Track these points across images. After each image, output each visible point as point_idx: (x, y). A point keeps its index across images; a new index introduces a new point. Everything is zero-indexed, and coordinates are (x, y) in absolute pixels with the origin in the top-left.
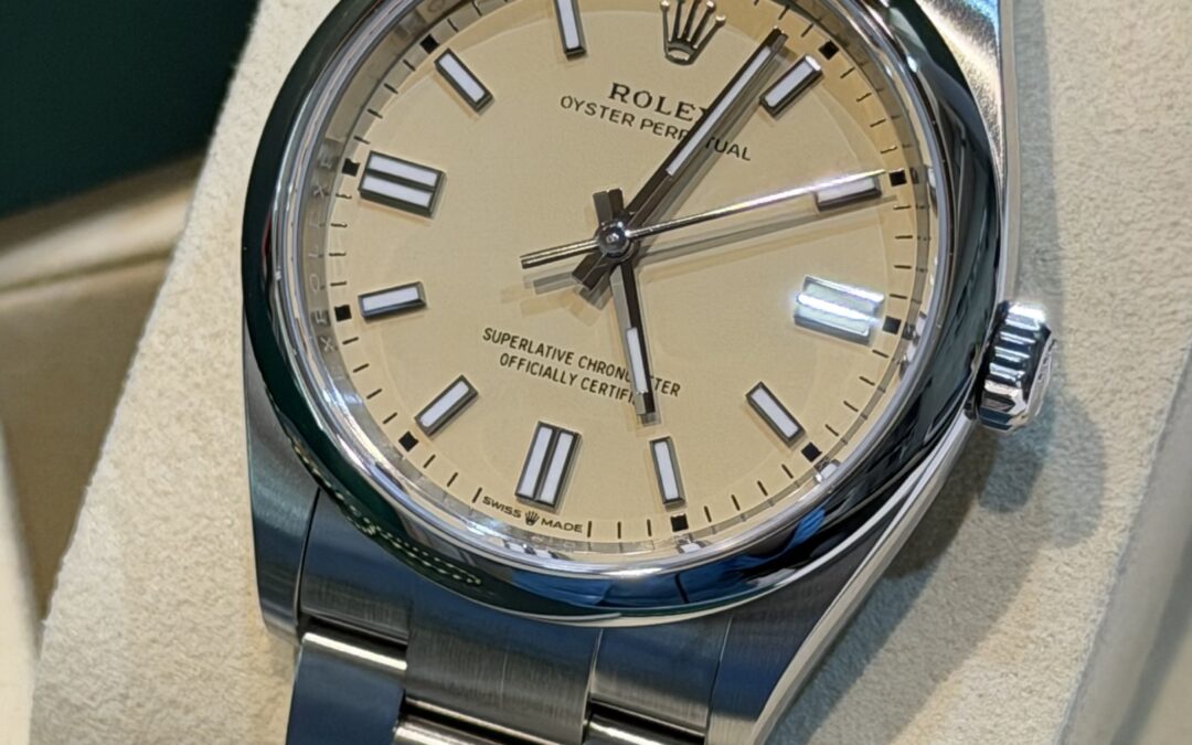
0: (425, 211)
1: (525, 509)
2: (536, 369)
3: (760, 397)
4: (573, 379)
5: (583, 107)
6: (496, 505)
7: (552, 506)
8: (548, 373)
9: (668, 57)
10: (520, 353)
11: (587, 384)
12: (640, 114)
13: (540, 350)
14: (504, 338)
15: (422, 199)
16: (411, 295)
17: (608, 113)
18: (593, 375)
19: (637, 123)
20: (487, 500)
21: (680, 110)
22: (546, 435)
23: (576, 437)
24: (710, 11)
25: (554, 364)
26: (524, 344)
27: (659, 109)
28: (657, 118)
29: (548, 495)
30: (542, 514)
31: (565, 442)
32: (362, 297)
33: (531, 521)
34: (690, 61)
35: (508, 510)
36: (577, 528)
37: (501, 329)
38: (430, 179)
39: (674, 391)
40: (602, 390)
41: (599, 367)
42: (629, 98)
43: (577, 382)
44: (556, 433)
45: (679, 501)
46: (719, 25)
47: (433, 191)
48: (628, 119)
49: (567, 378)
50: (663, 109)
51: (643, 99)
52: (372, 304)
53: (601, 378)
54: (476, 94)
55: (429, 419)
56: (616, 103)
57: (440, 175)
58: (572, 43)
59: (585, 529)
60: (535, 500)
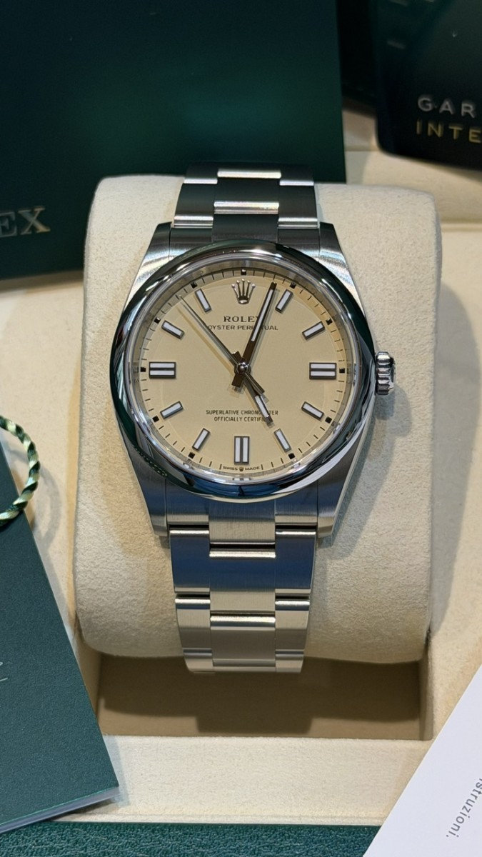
0: (173, 377)
1: (238, 467)
2: (228, 419)
3: (307, 407)
4: (241, 418)
5: (216, 327)
6: (228, 468)
7: (247, 463)
8: (232, 419)
9: (240, 303)
10: (220, 415)
11: (246, 419)
12: (236, 324)
13: (227, 412)
14: (213, 412)
15: (171, 373)
16: (178, 406)
17: (225, 328)
18: (247, 416)
19: (236, 328)
20: (224, 468)
21: (249, 319)
22: (238, 440)
23: (248, 438)
24: (249, 284)
25: (233, 416)
26: (221, 412)
27: (242, 321)
28: (242, 324)
29: (245, 460)
30: (244, 467)
31: (245, 440)
32: (161, 412)
33: (241, 470)
34: (248, 302)
35: (233, 469)
36: (258, 468)
37: (211, 410)
38: (172, 366)
39: (277, 413)
40: (252, 420)
41: (249, 412)
42: (231, 320)
43: (243, 419)
44: (242, 438)
45: (290, 449)
46: (254, 287)
47: (174, 369)
48: (233, 327)
49: (239, 419)
50: (244, 320)
51: (235, 319)
52: (165, 413)
53: (251, 416)
54: (179, 333)
55: (197, 446)
56: (227, 323)
57: (175, 363)
58: (206, 307)
59: (260, 467)
60: (241, 462)
